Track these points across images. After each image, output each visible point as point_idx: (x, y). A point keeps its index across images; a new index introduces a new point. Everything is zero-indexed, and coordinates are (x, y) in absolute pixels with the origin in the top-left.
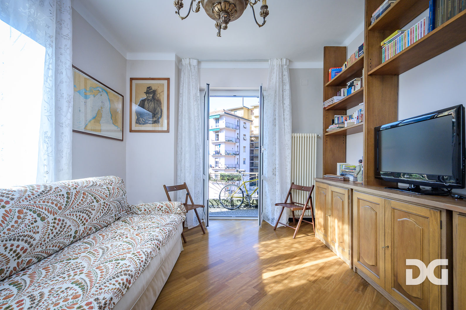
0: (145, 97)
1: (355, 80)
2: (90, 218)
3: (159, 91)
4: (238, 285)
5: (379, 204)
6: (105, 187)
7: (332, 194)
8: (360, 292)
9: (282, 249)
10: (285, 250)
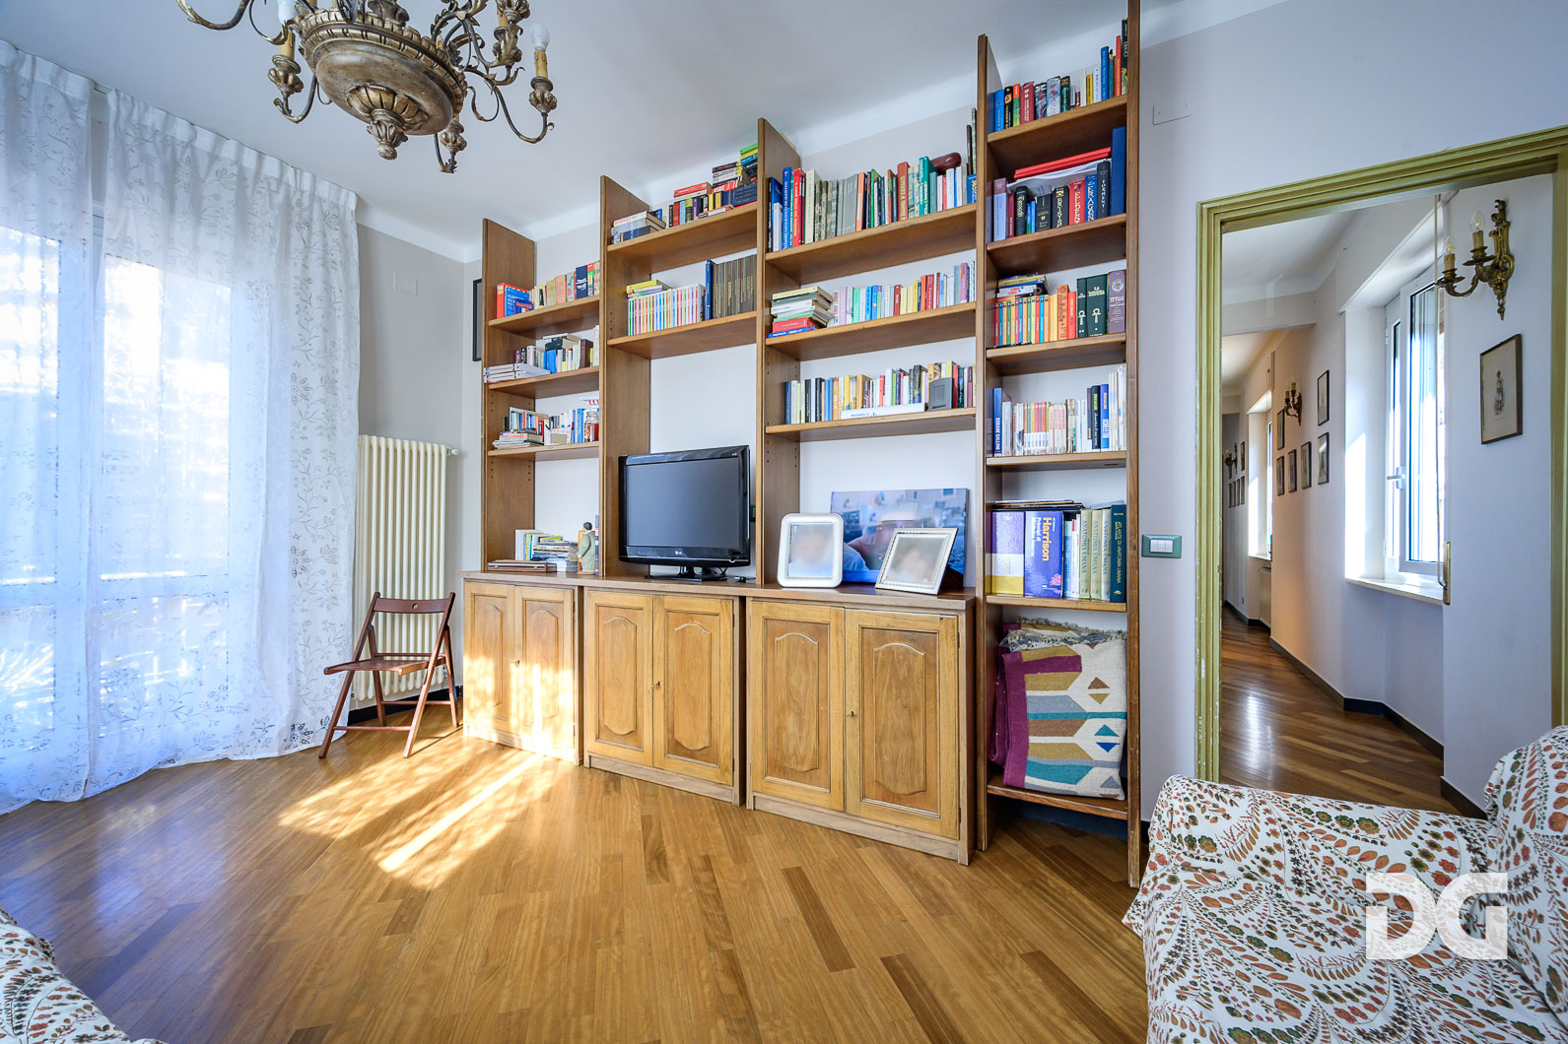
1: (565, 337)
4: (320, 924)
5: (641, 609)
7: (524, 607)
8: (614, 793)
9: (389, 792)
10: (400, 790)
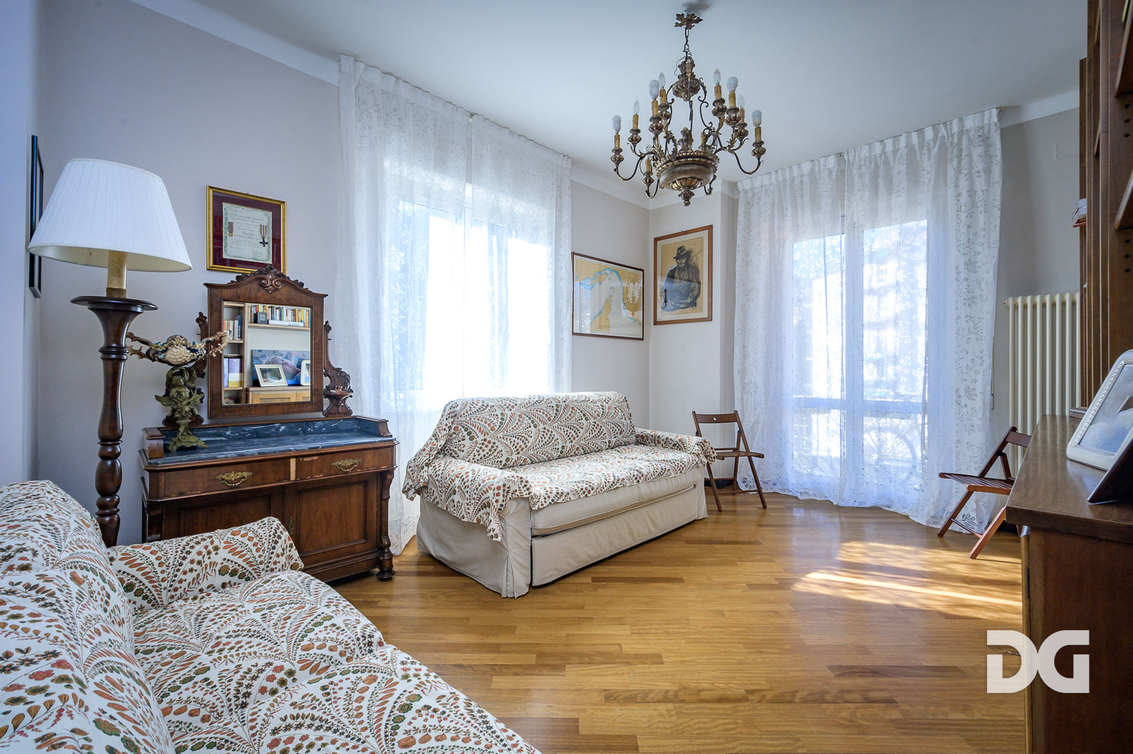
0: (674, 264)
2: (578, 436)
3: (696, 250)
6: (599, 404)
